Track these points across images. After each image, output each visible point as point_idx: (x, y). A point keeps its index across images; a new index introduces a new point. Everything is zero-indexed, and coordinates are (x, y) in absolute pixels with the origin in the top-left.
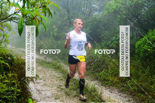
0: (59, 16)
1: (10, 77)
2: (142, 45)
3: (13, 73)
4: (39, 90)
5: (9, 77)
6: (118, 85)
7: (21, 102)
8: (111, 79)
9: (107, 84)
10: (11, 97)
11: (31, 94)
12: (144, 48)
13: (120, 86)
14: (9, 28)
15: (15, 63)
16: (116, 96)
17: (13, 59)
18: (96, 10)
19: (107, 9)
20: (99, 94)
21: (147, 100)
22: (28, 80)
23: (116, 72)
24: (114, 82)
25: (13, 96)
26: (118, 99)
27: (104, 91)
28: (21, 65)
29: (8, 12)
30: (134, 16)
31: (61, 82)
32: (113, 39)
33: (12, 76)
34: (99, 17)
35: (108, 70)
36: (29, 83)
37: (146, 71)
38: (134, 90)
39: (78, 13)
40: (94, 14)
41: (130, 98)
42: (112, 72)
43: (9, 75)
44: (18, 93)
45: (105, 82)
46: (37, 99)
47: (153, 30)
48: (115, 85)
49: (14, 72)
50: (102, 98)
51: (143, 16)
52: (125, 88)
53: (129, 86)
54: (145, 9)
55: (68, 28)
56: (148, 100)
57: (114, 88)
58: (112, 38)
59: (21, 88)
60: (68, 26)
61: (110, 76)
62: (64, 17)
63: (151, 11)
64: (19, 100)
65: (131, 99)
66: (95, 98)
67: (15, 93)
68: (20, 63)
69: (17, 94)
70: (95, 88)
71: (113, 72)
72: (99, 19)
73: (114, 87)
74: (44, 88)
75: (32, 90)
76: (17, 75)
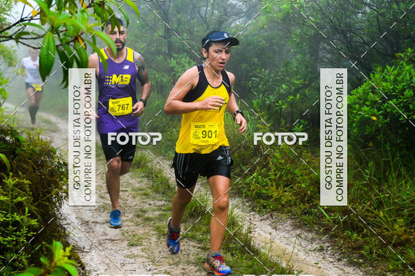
0: (140, 28)
1: (11, 187)
2: (357, 106)
3: (19, 177)
4: (87, 222)
5: (8, 187)
6: (293, 209)
7: (40, 252)
8: (275, 195)
9: (264, 207)
10: (13, 241)
11: (67, 232)
12: (360, 114)
13: (299, 212)
14: (8, 58)
15: (23, 150)
16: (287, 239)
17: (17, 140)
18: (238, 14)
19: (267, 12)
20: (244, 231)
21: (367, 247)
22: (57, 194)
23: (290, 176)
24: (283, 203)
25: (19, 236)
26: (292, 246)
27: (258, 224)
28: (40, 155)
29: (5, 16)
30: (335, 29)
31: (146, 200)
32: (282, 91)
33: (15, 185)
34: (246, 33)
35: (269, 170)
36: (60, 204)
37: (367, 174)
38: (334, 222)
39: (192, 22)
40: (233, 25)
41: (324, 243)
42: (278, 175)
43: (7, 182)
44: (30, 228)
45: (259, 202)
46: (81, 244)
47: (384, 67)
48: (285, 210)
49: (20, 173)
50: (252, 244)
51: (361, 29)
52: (312, 217)
53: (323, 211)
54: (364, 13)
55: (165, 59)
56: (371, 249)
57: (284, 216)
58: (278, 86)
59: (39, 217)
60: (165, 54)
61: (272, 186)
62: (154, 29)
63: (381, 19)
64: (33, 249)
65: (327, 244)
66: (235, 243)
67: (24, 230)
68: (38, 152)
69: (29, 232)
70: (233, 218)
71: (281, 177)
72: (247, 36)
73: (283, 213)
74: (100, 216)
75: (69, 222)
76: (28, 182)
